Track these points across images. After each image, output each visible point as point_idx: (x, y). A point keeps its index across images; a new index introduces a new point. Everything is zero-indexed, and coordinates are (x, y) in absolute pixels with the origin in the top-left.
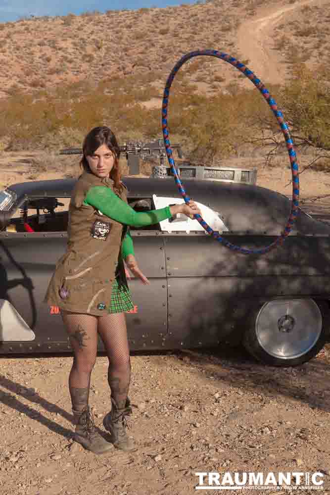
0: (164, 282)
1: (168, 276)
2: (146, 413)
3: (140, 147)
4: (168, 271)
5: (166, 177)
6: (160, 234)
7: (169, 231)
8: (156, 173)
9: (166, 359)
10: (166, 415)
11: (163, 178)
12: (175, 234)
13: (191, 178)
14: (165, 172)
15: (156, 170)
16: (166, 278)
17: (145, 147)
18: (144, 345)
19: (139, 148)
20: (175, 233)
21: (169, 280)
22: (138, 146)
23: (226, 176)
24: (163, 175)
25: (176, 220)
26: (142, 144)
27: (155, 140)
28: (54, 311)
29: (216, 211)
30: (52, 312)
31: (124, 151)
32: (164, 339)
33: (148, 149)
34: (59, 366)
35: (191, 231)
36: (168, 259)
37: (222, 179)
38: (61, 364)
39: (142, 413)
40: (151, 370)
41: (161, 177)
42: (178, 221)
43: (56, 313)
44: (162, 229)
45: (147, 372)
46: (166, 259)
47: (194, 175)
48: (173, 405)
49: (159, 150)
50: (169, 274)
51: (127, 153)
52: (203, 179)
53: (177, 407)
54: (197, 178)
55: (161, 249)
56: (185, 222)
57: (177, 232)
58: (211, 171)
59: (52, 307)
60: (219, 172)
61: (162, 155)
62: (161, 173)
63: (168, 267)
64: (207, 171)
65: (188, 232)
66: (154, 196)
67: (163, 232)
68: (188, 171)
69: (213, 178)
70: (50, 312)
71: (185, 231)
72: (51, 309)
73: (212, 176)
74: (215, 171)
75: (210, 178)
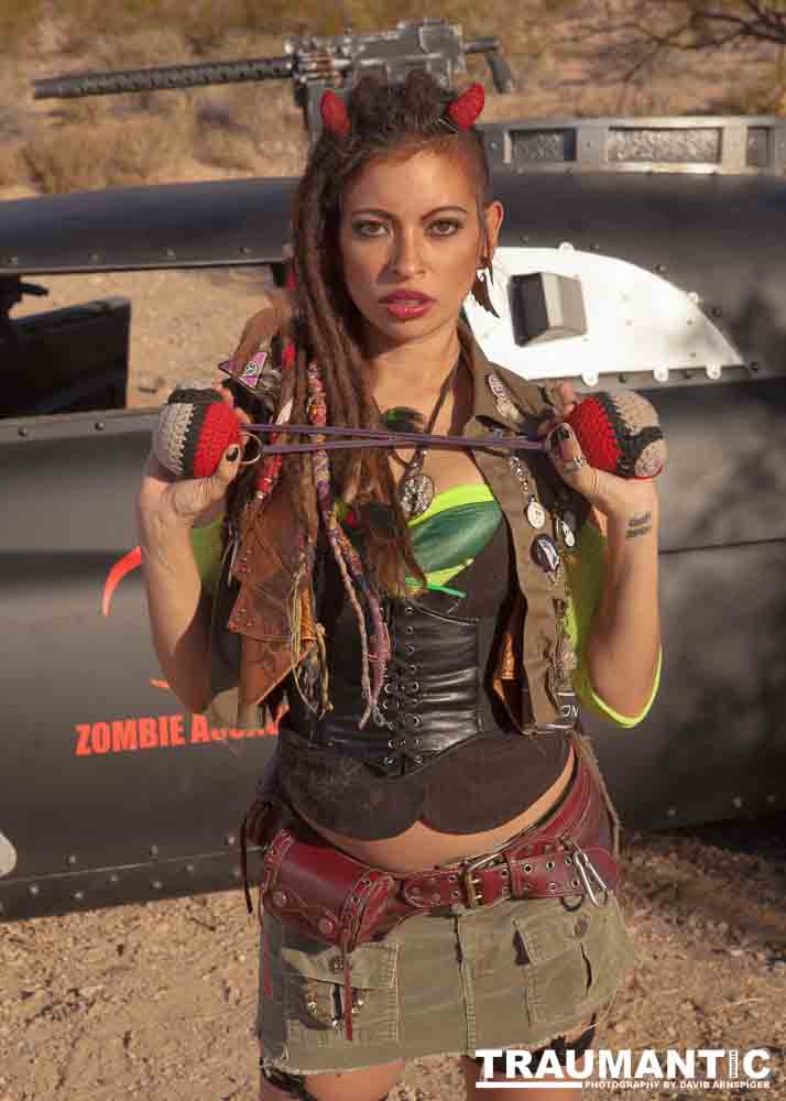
3: (349, 57)
13: (561, 167)
19: (343, 63)
22: (340, 55)
23: (693, 151)
25: (542, 337)
26: (355, 45)
28: (89, 744)
29: (688, 291)
30: (82, 749)
31: (290, 75)
35: (602, 376)
37: (680, 160)
38: (121, 949)
43: (98, 750)
47: (570, 152)
51: (298, 83)
52: (607, 167)
54: (581, 166)
58: (636, 134)
59: (83, 729)
60: (665, 136)
64: (620, 136)
65: (592, 380)
68: (542, 137)
69: (642, 160)
70: (75, 749)
71: (580, 378)
72: (78, 736)
73: (638, 153)
74: (651, 135)
75: (631, 159)
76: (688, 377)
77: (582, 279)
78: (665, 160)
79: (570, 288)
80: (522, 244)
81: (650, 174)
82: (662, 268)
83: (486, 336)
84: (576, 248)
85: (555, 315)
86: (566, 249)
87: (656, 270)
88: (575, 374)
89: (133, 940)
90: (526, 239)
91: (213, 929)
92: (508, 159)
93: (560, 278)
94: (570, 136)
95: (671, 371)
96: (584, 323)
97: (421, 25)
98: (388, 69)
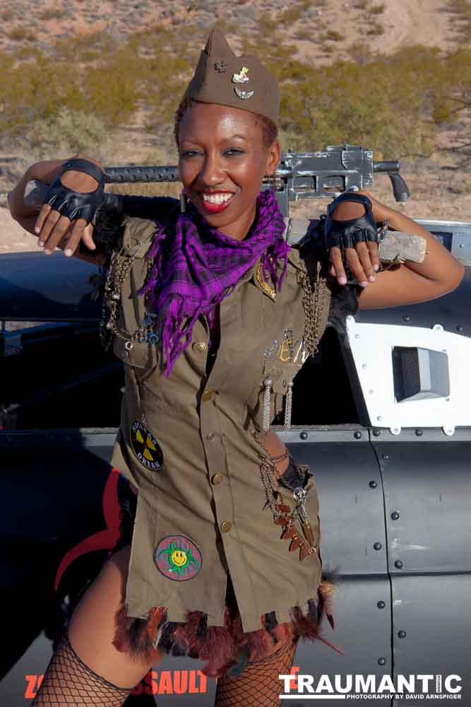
0: (382, 590)
1: (394, 570)
3: (290, 168)
4: (394, 556)
6: (365, 436)
7: (392, 430)
12: (412, 438)
16: (389, 577)
17: (302, 168)
19: (285, 172)
20: (414, 432)
21: (396, 582)
22: (283, 166)
26: (294, 160)
27: (329, 148)
33: (310, 173)
35: (458, 428)
36: (394, 516)
42: (425, 397)
44: (374, 423)
46: (388, 517)
49: (344, 177)
50: (397, 565)
55: (371, 484)
56: (441, 400)
57: (418, 431)
63: (394, 545)
65: (451, 432)
66: (350, 322)
67: (376, 431)
70: (24, 693)
71: (441, 428)
77: (449, 353)
79: (439, 359)
84: (445, 329)
86: (438, 329)
88: (438, 425)
93: (431, 352)
94: (448, 238)
97: (345, 149)
98: (317, 177)
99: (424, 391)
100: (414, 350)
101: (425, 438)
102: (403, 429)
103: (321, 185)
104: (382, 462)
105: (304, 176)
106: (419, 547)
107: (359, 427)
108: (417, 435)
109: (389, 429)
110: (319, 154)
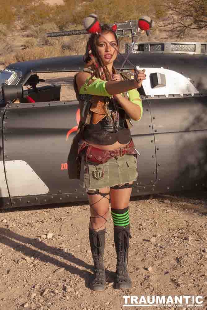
0: (152, 138)
2: (159, 245)
4: (154, 129)
5: (138, 52)
6: (144, 98)
7: (152, 96)
8: (129, 49)
9: (151, 203)
10: (176, 245)
11: (136, 53)
12: (157, 98)
13: (161, 52)
14: (137, 48)
15: (129, 46)
16: (153, 134)
18: (138, 191)
20: (157, 96)
21: (156, 135)
23: (189, 49)
24: (135, 51)
25: (158, 86)
27: (126, 22)
28: (64, 167)
29: (188, 78)
30: (62, 168)
32: (154, 185)
33: (121, 29)
34: (67, 214)
35: (169, 95)
36: (154, 118)
37: (186, 51)
39: (155, 245)
40: (144, 212)
41: (134, 52)
42: (160, 87)
43: (65, 169)
44: (147, 94)
45: (142, 213)
46: (152, 119)
47: (163, 49)
48: (178, 237)
49: (131, 30)
50: (155, 131)
52: (171, 52)
53: (182, 238)
54: (165, 52)
55: (147, 110)
56: (164, 88)
57: (158, 96)
58: (177, 45)
59: (62, 164)
61: (133, 34)
62: (133, 49)
63: (154, 126)
64: (174, 45)
65: (167, 96)
66: (137, 67)
67: (147, 97)
68: (157, 46)
69: (179, 51)
70: (61, 168)
71: (165, 95)
72: (61, 165)
73: (178, 49)
74: (180, 45)
75: (177, 50)
76: (187, 96)
77: (165, 75)
78: (184, 51)
79: (163, 76)
80: (153, 67)
81: (180, 53)
82: (182, 73)
83: (145, 86)
84: (164, 68)
85: (159, 81)
86: (162, 68)
87: (181, 73)
88: (164, 94)
89: (70, 212)
90: (154, 66)
91: (87, 210)
92: (149, 50)
93: (160, 74)
94: (163, 45)
95: (184, 94)
96: (166, 84)
97: (131, 21)
98: (123, 31)
99: (159, 84)
100: (156, 74)
101: (160, 98)
102: (154, 96)
103: (125, 33)
104: (149, 104)
105: (120, 30)
106: (161, 126)
107: (143, 96)
108: (159, 97)
109: (150, 96)
110: (124, 24)
